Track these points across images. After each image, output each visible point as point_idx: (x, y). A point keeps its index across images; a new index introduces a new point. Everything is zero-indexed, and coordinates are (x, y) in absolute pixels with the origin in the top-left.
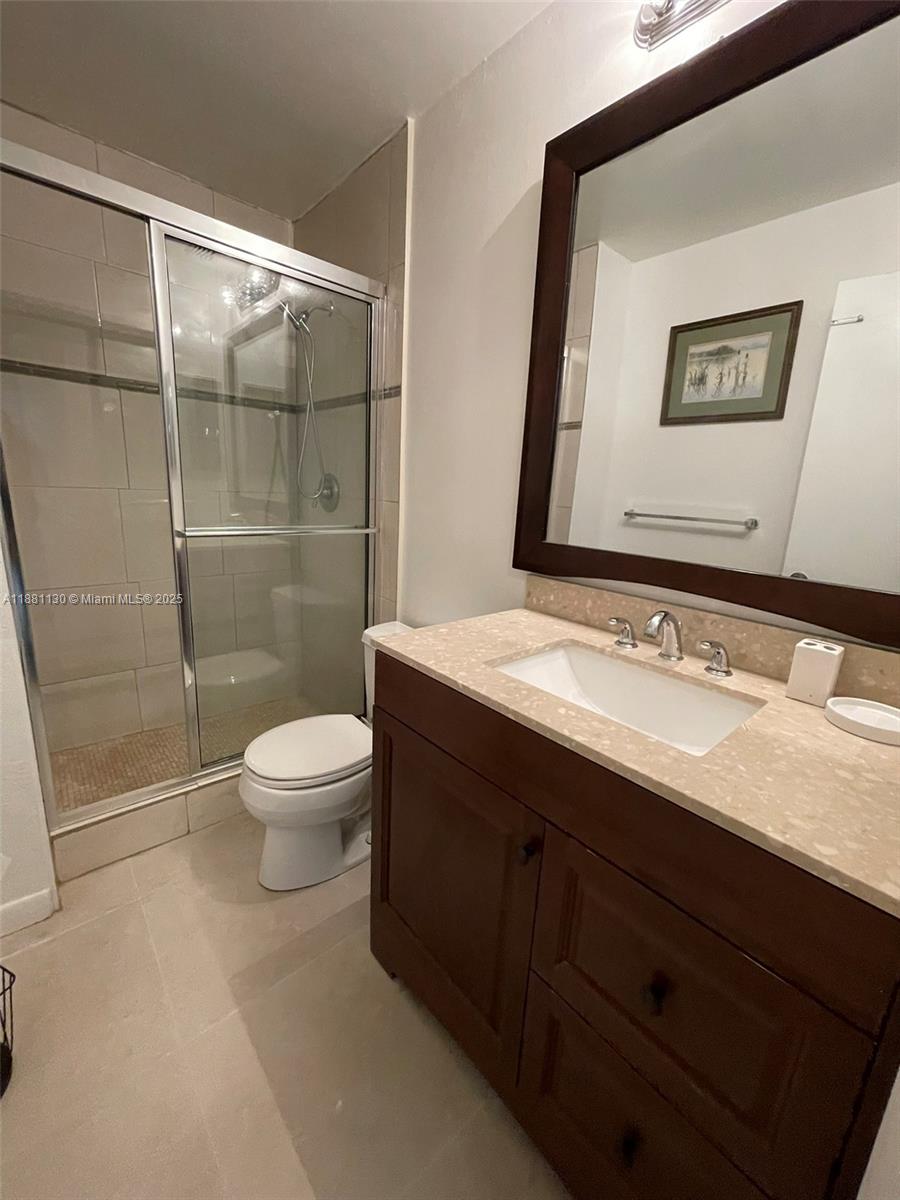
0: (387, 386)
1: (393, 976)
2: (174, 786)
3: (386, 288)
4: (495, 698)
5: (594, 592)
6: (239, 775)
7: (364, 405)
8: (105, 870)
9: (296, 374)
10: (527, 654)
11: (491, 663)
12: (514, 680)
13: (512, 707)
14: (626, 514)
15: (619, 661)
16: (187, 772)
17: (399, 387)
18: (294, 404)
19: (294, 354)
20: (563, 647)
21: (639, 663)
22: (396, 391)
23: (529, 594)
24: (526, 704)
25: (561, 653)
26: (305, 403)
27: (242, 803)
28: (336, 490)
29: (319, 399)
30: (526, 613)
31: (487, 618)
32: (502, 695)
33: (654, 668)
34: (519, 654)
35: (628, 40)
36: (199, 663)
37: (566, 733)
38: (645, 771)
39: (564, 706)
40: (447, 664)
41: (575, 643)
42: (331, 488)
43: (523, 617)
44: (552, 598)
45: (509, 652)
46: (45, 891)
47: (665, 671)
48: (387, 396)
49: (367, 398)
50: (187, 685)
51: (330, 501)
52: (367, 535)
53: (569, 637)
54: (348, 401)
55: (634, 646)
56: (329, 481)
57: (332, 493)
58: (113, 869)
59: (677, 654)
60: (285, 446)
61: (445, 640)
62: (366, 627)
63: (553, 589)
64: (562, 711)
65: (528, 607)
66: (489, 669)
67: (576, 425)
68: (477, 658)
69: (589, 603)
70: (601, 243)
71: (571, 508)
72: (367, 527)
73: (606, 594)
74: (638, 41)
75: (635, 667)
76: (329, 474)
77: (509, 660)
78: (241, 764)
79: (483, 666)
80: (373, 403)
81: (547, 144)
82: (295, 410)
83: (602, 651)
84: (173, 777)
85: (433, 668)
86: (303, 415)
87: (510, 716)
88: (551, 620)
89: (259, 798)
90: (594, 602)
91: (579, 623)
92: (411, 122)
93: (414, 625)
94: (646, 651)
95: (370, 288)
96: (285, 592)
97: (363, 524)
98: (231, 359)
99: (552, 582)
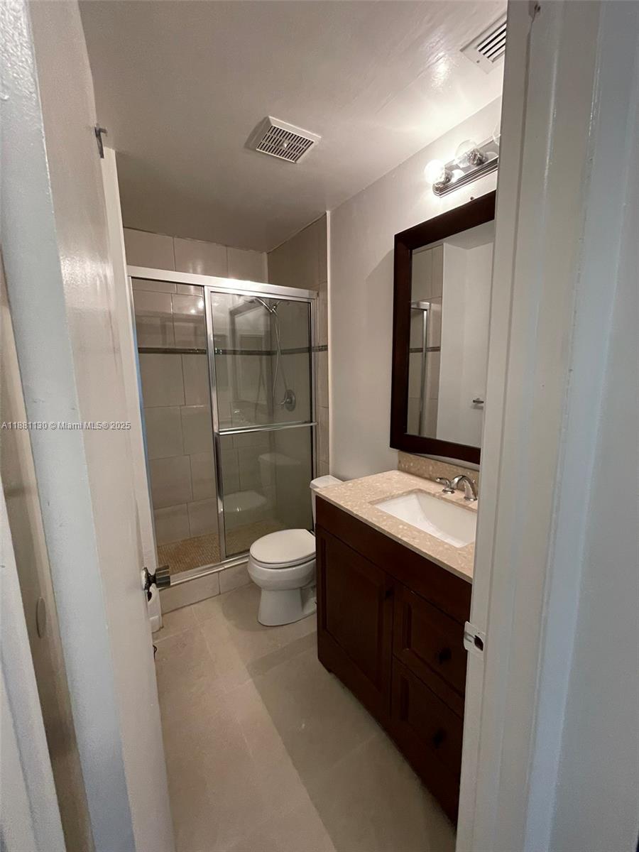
0: (320, 345)
1: (330, 671)
2: (209, 568)
3: (318, 294)
4: (370, 520)
5: (433, 462)
6: (247, 562)
7: (308, 354)
8: (180, 610)
9: (270, 333)
10: (393, 497)
11: (371, 503)
12: (381, 512)
13: (377, 525)
14: (474, 401)
15: (443, 501)
16: (218, 560)
17: (327, 346)
18: (269, 350)
19: (269, 323)
20: (416, 492)
21: (452, 502)
22: (325, 348)
23: (400, 462)
24: (384, 523)
25: (413, 497)
26: (276, 349)
27: (249, 575)
28: (294, 398)
29: (283, 349)
30: (397, 473)
31: (374, 477)
32: (374, 519)
33: (460, 505)
34: (388, 497)
35: (430, 192)
36: (225, 498)
37: (400, 537)
38: (430, 553)
39: (402, 524)
40: (349, 503)
41: (420, 491)
42: (291, 398)
43: (395, 475)
44: (412, 464)
45: (383, 496)
46: (157, 617)
47: (464, 507)
48: (320, 350)
49: (310, 350)
50: (219, 512)
51: (291, 405)
52: (312, 427)
53: (418, 487)
54: (300, 351)
55: (453, 492)
56: (289, 394)
57: (291, 400)
58: (184, 610)
59: (472, 496)
60: (265, 373)
61: (350, 490)
62: (313, 479)
63: (413, 460)
64: (401, 527)
65: (400, 469)
66: (370, 506)
67: (437, 349)
68: (365, 500)
69: (431, 468)
70: (444, 244)
71: (437, 399)
72: (311, 422)
73: (439, 463)
74: (435, 193)
75: (450, 504)
76: (290, 390)
77: (383, 500)
78: (249, 556)
79: (368, 504)
80: (313, 353)
81: (395, 236)
82: (270, 353)
83: (434, 495)
84: (209, 563)
85: (343, 505)
86: (274, 356)
87: (377, 529)
88: (411, 477)
89: (260, 574)
90: (433, 467)
91: (426, 478)
92: (328, 213)
93: (343, 479)
94: (459, 495)
95: (309, 295)
96: (266, 458)
97: (309, 419)
98: (233, 322)
99: (411, 456)
